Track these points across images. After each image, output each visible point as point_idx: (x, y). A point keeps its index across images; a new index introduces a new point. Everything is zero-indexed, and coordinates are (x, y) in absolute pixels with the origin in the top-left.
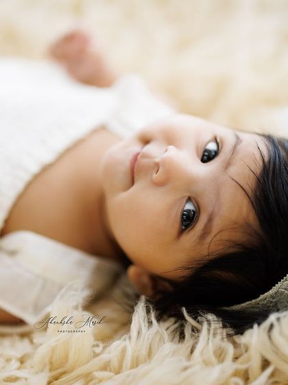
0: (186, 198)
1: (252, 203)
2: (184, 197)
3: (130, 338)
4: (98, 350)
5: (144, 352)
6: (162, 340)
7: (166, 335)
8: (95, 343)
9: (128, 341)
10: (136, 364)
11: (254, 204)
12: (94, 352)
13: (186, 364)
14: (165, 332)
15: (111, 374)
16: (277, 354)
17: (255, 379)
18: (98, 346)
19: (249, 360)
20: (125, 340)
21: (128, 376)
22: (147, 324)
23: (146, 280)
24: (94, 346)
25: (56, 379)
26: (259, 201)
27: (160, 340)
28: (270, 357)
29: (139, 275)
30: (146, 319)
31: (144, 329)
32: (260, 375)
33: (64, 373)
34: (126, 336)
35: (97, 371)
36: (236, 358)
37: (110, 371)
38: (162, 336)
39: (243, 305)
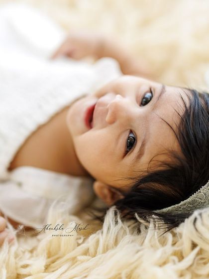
0: (129, 130)
1: (177, 137)
2: (127, 130)
3: (102, 233)
4: (80, 241)
5: (112, 241)
6: (125, 233)
7: (128, 230)
8: (78, 237)
9: (100, 234)
10: (106, 249)
11: (178, 137)
12: (78, 243)
13: (139, 248)
14: (127, 228)
15: (89, 257)
16: (201, 238)
17: (187, 255)
18: (80, 238)
19: (182, 244)
20: (99, 234)
21: (100, 259)
22: (114, 223)
23: (106, 191)
24: (77, 239)
25: (53, 262)
26: (182, 134)
27: (124, 233)
28: (197, 241)
29: (101, 188)
30: (114, 219)
31: (112, 226)
32: (190, 253)
33: (58, 258)
34: (99, 232)
35: (79, 255)
36: (174, 244)
37: (89, 255)
38: (125, 231)
39: (170, 208)
